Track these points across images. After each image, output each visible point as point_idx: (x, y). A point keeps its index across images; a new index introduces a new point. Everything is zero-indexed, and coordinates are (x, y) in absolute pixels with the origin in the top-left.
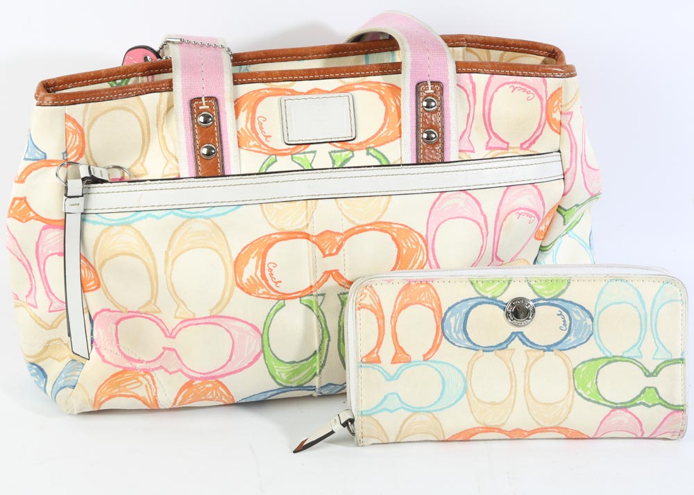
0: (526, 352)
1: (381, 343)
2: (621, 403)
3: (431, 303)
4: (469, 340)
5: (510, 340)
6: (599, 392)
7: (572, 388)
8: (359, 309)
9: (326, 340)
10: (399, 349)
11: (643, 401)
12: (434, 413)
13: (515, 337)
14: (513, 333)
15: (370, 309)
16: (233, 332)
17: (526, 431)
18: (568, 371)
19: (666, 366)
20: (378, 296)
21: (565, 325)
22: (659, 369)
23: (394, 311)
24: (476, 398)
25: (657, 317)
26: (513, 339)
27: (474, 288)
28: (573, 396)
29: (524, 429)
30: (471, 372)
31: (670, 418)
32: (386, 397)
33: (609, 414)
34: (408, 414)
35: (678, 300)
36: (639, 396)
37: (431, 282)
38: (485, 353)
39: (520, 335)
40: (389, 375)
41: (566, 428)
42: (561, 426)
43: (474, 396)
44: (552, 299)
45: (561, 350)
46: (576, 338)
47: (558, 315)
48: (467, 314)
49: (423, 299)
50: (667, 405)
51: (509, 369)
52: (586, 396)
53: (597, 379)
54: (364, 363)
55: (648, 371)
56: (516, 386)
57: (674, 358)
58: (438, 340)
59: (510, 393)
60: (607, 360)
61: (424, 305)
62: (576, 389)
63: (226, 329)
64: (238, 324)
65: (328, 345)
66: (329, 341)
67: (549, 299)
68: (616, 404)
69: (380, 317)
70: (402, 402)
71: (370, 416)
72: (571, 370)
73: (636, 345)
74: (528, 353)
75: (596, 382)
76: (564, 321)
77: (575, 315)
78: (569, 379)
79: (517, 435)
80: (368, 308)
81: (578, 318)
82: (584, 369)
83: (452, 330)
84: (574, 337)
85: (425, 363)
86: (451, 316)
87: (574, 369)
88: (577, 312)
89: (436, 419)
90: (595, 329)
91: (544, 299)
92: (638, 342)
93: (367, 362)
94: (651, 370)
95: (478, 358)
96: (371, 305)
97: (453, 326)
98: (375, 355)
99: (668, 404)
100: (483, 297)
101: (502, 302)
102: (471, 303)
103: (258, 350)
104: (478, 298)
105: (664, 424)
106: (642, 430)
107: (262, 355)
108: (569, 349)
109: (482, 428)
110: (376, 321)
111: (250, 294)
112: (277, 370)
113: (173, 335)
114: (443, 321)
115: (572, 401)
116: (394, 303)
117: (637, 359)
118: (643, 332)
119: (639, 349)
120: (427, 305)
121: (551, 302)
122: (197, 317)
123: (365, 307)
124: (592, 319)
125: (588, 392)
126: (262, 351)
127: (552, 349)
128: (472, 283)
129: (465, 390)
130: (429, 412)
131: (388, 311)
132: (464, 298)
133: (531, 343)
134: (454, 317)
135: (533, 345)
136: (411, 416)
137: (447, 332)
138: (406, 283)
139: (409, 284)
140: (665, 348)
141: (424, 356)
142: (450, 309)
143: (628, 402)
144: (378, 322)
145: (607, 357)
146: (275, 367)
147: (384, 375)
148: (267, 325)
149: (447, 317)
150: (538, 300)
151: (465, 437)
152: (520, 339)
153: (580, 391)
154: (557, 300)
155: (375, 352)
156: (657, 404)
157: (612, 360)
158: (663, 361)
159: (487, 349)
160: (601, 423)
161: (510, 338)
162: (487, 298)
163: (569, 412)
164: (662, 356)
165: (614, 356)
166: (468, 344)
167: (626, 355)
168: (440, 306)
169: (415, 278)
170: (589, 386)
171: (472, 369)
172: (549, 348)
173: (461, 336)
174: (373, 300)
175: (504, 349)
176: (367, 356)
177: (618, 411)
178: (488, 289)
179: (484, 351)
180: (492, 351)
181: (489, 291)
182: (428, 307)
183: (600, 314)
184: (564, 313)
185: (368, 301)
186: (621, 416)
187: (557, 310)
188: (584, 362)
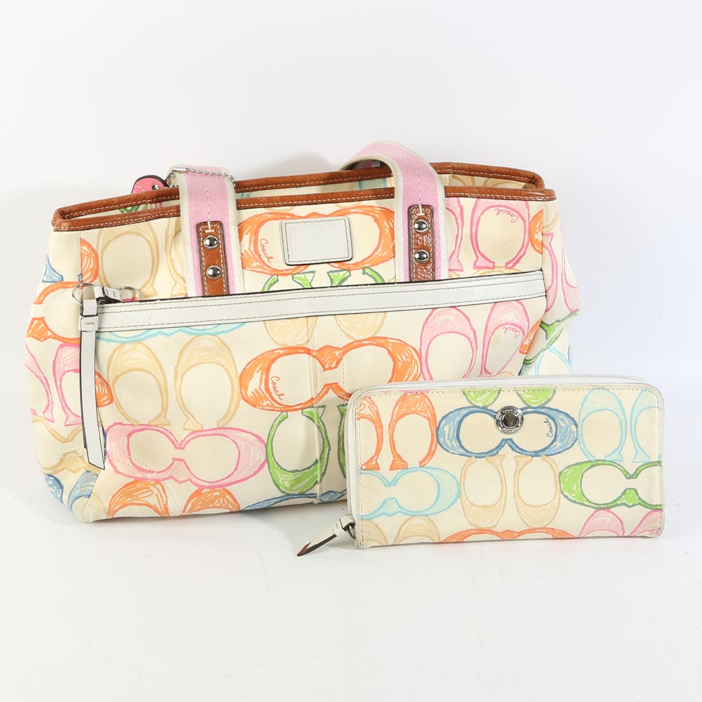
0: (515, 457)
1: (380, 451)
2: (604, 504)
3: (426, 413)
4: (462, 447)
5: (500, 446)
6: (583, 494)
7: (559, 491)
8: (359, 419)
9: (327, 449)
10: (397, 456)
11: (624, 501)
12: (430, 516)
13: (505, 444)
14: (503, 440)
15: (369, 419)
16: (239, 442)
17: (515, 532)
18: (555, 475)
19: (644, 468)
20: (376, 407)
21: (551, 431)
22: (638, 471)
23: (391, 420)
24: (470, 502)
25: (636, 422)
26: (503, 446)
27: (467, 397)
28: (560, 498)
29: (514, 530)
30: (465, 478)
31: (649, 518)
32: (384, 502)
33: (593, 515)
34: (406, 517)
35: (655, 407)
36: (620, 497)
37: (425, 393)
38: (477, 459)
39: (510, 442)
40: (388, 481)
41: (553, 529)
42: (549, 526)
43: (467, 499)
44: (539, 407)
45: (548, 455)
46: (561, 444)
47: (545, 422)
48: (460, 422)
49: (419, 409)
50: (646, 505)
51: (500, 474)
52: (571, 498)
53: (581, 481)
54: (364, 470)
55: (628, 473)
56: (506, 489)
57: (651, 461)
58: (433, 448)
59: (501, 496)
60: (590, 464)
61: (420, 415)
62: (562, 492)
63: (232, 440)
64: (244, 435)
65: (328, 455)
66: (330, 450)
67: (536, 408)
68: (599, 505)
69: (379, 427)
70: (400, 507)
71: (369, 520)
72: (557, 474)
73: (617, 449)
74: (517, 459)
75: (581, 485)
76: (551, 428)
77: (560, 422)
78: (556, 482)
79: (508, 536)
80: (366, 418)
81: (564, 425)
82: (570, 472)
83: (447, 438)
84: (560, 442)
85: (421, 469)
86: (445, 425)
87: (561, 473)
88: (562, 420)
89: (433, 522)
90: (579, 435)
91: (532, 408)
92: (620, 446)
93: (367, 469)
94: (631, 473)
95: (470, 465)
96: (370, 415)
97: (447, 434)
98: (374, 462)
99: (648, 504)
100: (475, 406)
101: (492, 411)
102: (464, 412)
103: (263, 460)
104: (470, 407)
105: (643, 523)
106: (623, 528)
107: (267, 464)
108: (555, 454)
109: (475, 530)
110: (375, 429)
111: (255, 407)
112: (281, 479)
113: (182, 446)
114: (438, 429)
115: (559, 503)
116: (391, 413)
117: (618, 463)
118: (624, 438)
119: (620, 453)
120: (422, 414)
121: (538, 410)
122: (205, 428)
123: (364, 417)
124: (577, 426)
125: (573, 495)
126: (267, 460)
127: (539, 454)
128: (464, 393)
129: (459, 495)
130: (426, 516)
131: (386, 421)
132: (457, 408)
133: (520, 449)
134: (448, 426)
135: (522, 451)
136: (409, 519)
137: (441, 440)
138: (402, 394)
139: (405, 395)
140: (644, 452)
141: (420, 462)
142: (444, 418)
143: (610, 503)
144: (377, 431)
145: (590, 461)
146: (279, 475)
147: (383, 482)
148: (271, 436)
149: (441, 426)
150: (526, 408)
151: (459, 539)
152: (510, 446)
153: (566, 493)
154: (544, 408)
155: (374, 459)
156: (637, 504)
157: (595, 463)
158: (642, 464)
159: (479, 456)
160: (585, 523)
161: (500, 444)
162: (478, 407)
163: (556, 513)
164: (642, 459)
165: (597, 460)
166: (461, 451)
167: (607, 459)
168: (434, 415)
169: (411, 389)
170: (574, 489)
171: (465, 475)
172: (536, 454)
173: (455, 443)
174: (372, 411)
175: (494, 455)
176: (366, 463)
177: (601, 512)
178: (479, 399)
179: (476, 457)
180: (484, 457)
181: (481, 401)
182: (423, 416)
183: (584, 419)
184: (550, 421)
185: (367, 411)
186: (604, 517)
187: (544, 417)
188: (569, 466)
